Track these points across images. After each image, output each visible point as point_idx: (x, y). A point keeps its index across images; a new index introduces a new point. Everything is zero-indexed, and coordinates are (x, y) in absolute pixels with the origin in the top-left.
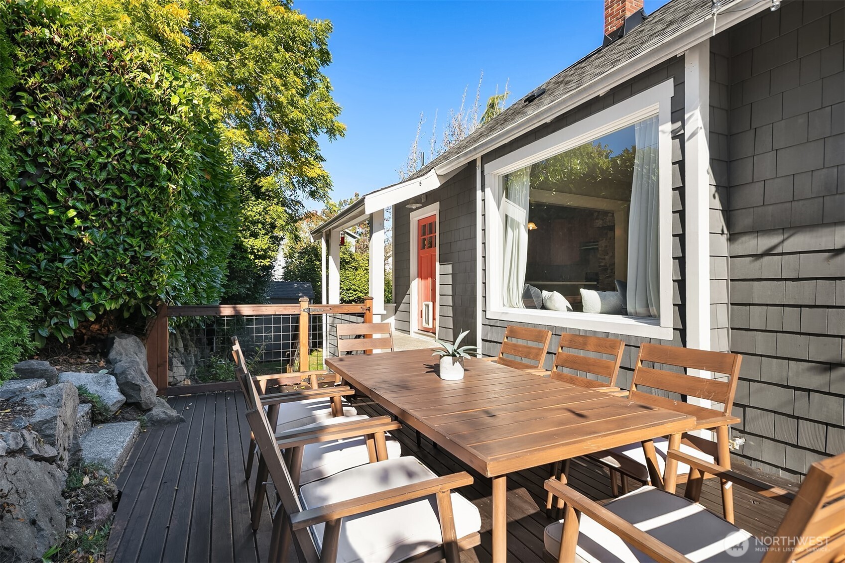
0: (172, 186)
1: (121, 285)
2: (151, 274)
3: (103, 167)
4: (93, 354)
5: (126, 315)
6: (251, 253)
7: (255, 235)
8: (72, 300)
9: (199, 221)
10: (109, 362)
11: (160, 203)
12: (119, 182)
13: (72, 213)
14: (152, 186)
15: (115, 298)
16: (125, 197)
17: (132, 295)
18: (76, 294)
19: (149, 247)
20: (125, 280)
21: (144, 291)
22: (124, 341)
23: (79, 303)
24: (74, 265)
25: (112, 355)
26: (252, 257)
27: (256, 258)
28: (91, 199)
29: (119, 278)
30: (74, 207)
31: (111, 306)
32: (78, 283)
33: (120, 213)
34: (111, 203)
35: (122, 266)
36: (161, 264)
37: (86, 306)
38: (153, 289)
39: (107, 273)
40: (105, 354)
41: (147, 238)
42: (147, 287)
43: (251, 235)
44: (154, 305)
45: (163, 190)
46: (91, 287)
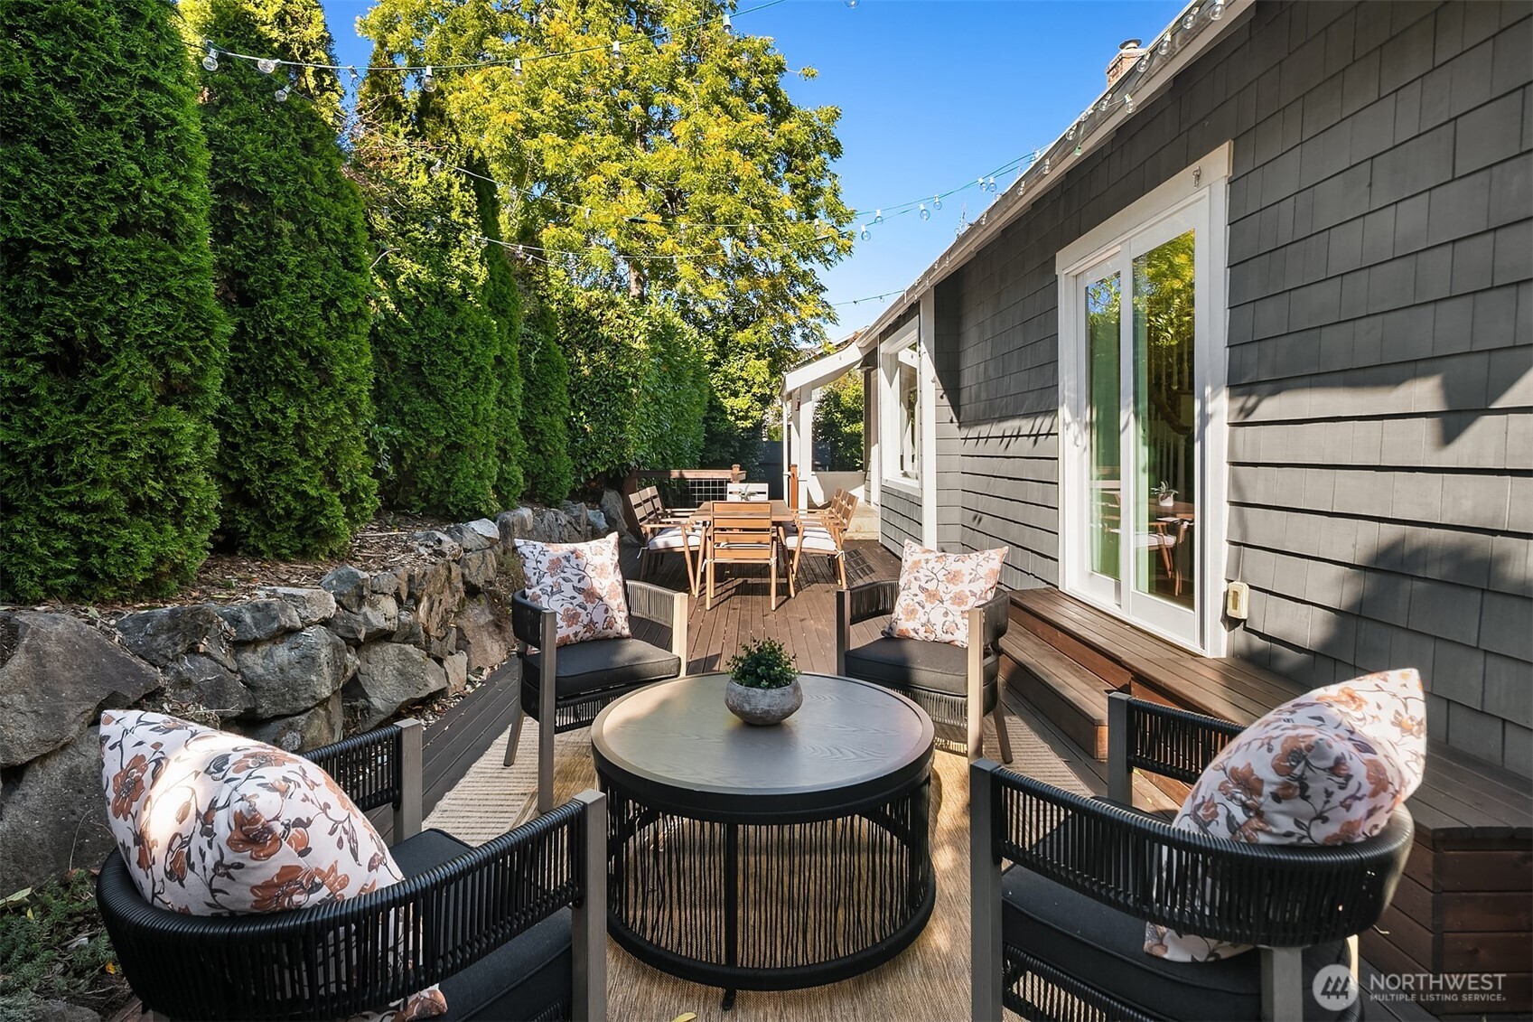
0: (635, 391)
1: (607, 456)
2: (623, 448)
3: (598, 383)
4: (592, 502)
5: (611, 476)
6: (732, 414)
7: (735, 394)
8: (582, 465)
9: (659, 404)
10: (601, 507)
11: (628, 403)
12: (606, 392)
13: (582, 414)
14: (624, 391)
15: (604, 464)
16: (609, 400)
17: (613, 462)
18: (584, 462)
19: (622, 432)
20: (609, 452)
21: (619, 460)
22: (609, 494)
23: (586, 467)
24: (583, 445)
25: (603, 502)
26: (733, 418)
27: (737, 419)
28: (592, 403)
29: (606, 452)
30: (584, 410)
31: (602, 469)
32: (585, 455)
33: (606, 411)
34: (601, 405)
35: (607, 444)
36: (629, 442)
37: (589, 469)
38: (624, 458)
39: (600, 449)
40: (599, 502)
41: (621, 425)
42: (621, 457)
43: (731, 395)
44: (627, 469)
45: (630, 394)
46: (591, 457)
